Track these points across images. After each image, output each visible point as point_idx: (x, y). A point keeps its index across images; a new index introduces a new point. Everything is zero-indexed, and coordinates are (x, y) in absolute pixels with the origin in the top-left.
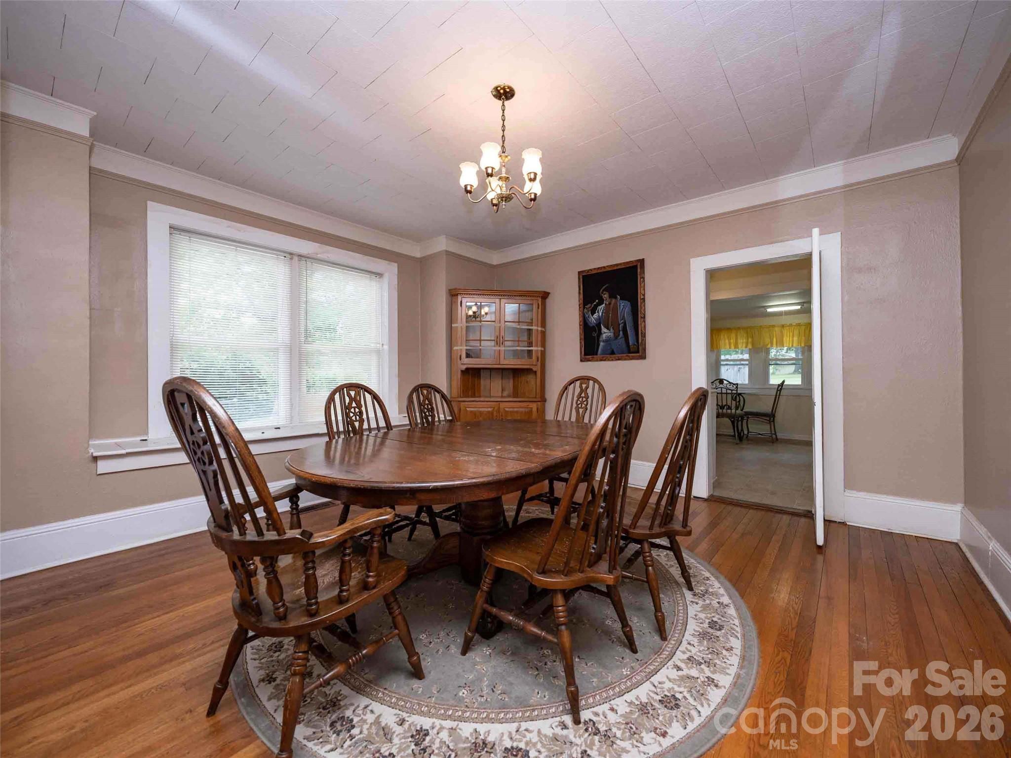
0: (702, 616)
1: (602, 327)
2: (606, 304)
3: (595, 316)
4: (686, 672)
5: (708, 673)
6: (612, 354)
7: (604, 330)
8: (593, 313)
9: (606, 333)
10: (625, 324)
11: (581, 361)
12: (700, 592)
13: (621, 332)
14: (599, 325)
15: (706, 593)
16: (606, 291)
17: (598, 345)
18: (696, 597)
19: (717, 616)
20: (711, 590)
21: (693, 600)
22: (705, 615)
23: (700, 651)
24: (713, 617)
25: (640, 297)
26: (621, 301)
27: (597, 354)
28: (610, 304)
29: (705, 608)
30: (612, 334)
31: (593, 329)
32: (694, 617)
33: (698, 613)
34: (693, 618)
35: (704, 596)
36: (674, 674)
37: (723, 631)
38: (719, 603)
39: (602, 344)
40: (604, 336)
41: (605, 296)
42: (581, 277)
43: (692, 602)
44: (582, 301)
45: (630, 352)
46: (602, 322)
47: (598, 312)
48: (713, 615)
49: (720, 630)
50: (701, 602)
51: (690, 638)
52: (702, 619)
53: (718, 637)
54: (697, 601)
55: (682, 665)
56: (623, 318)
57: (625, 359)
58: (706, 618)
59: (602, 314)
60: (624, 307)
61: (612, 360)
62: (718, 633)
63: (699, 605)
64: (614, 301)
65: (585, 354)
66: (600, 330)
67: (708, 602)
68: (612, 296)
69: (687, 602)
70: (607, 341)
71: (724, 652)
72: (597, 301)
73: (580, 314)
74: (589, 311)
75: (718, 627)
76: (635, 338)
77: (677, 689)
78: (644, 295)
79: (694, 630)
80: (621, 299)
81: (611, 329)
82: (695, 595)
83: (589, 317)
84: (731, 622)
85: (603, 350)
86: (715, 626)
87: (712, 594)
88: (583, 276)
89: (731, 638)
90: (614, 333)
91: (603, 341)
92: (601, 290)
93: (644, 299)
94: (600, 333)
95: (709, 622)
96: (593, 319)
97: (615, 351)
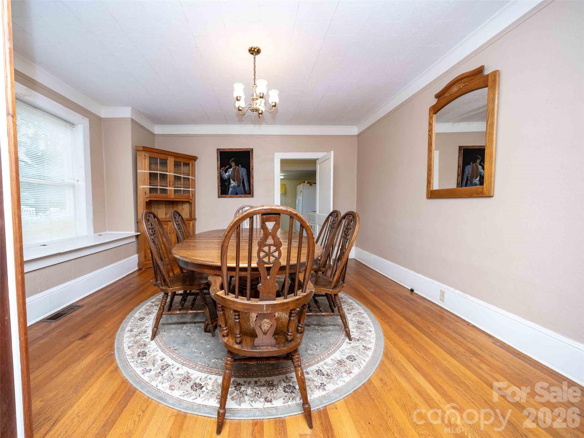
1: (231, 180)
2: (233, 169)
3: (227, 174)
6: (236, 194)
7: (232, 181)
8: (226, 172)
9: (233, 183)
10: (243, 179)
11: (219, 197)
13: (241, 184)
14: (229, 179)
16: (233, 161)
17: (229, 189)
25: (251, 167)
26: (242, 168)
27: (228, 194)
28: (235, 168)
30: (236, 184)
31: (226, 181)
39: (231, 189)
40: (232, 185)
41: (233, 164)
42: (219, 152)
44: (219, 165)
45: (246, 194)
46: (231, 177)
47: (229, 172)
56: (243, 177)
57: (244, 197)
59: (231, 174)
60: (243, 171)
61: (237, 197)
64: (237, 167)
65: (221, 194)
66: (230, 181)
68: (237, 165)
70: (234, 187)
72: (228, 166)
73: (218, 172)
74: (223, 171)
76: (248, 187)
78: (253, 166)
80: (241, 167)
81: (236, 182)
83: (223, 174)
85: (231, 192)
88: (220, 152)
90: (238, 184)
91: (231, 188)
92: (230, 161)
93: (253, 168)
94: (230, 183)
96: (226, 175)
97: (238, 193)
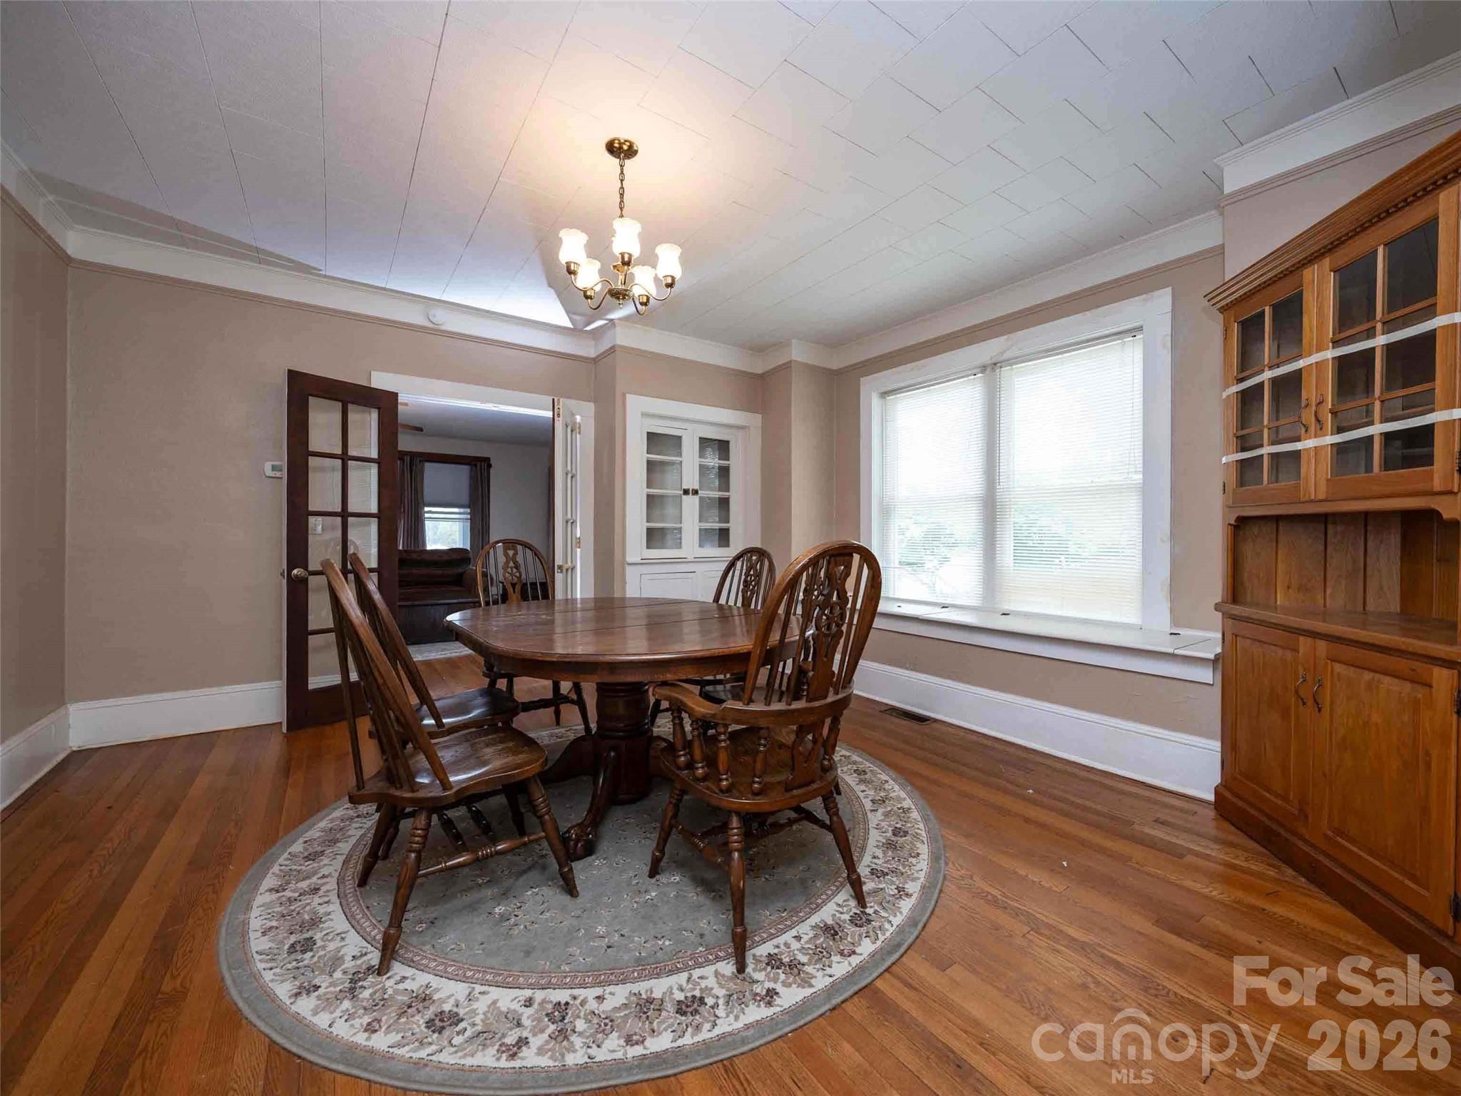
0: (332, 946)
4: (314, 879)
5: (288, 894)
12: (365, 983)
15: (352, 990)
18: (364, 967)
19: (306, 962)
20: (347, 1004)
21: (365, 958)
22: (328, 949)
23: (308, 904)
24: (313, 956)
29: (337, 961)
32: (343, 935)
33: (343, 944)
34: (344, 933)
35: (352, 981)
36: (325, 871)
37: (286, 947)
38: (317, 988)
43: (366, 954)
48: (315, 959)
49: (293, 946)
50: (349, 964)
51: (330, 908)
52: (329, 941)
53: (291, 933)
54: (359, 962)
55: (320, 882)
58: (324, 947)
62: (293, 939)
63: (348, 958)
67: (338, 974)
69: (373, 949)
71: (274, 924)
75: (298, 948)
77: (316, 865)
79: (331, 920)
82: (368, 969)
84: (278, 970)
86: (303, 945)
87: (338, 998)
89: (271, 945)
95: (315, 944)
